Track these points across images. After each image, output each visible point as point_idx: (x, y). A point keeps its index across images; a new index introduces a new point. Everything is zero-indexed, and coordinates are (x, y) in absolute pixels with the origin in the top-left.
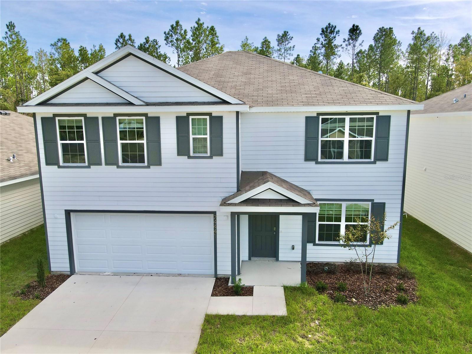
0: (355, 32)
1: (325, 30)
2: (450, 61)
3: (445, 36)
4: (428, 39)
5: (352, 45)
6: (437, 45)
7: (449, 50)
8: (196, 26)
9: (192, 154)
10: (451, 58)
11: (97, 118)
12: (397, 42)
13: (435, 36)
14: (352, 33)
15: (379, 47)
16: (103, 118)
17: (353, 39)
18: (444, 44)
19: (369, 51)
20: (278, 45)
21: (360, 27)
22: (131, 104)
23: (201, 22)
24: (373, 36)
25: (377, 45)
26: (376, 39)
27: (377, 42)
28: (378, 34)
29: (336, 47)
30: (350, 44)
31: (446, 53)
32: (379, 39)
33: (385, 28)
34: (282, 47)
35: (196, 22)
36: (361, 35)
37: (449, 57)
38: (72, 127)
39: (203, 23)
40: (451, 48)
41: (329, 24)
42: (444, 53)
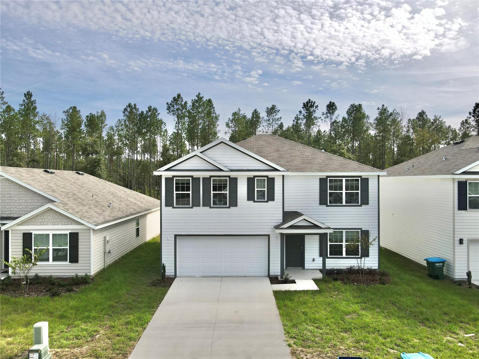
0: (331, 107)
1: (306, 104)
2: (411, 132)
3: (405, 112)
4: (391, 114)
5: (329, 118)
6: (399, 119)
7: (409, 123)
8: (197, 98)
9: (256, 200)
10: (411, 129)
11: (199, 178)
12: (366, 116)
13: (397, 112)
14: (330, 108)
15: (351, 119)
16: (203, 178)
17: (330, 113)
18: (404, 118)
19: (342, 122)
20: (267, 116)
21: (335, 103)
22: (221, 170)
23: (201, 96)
24: (346, 111)
25: (350, 118)
26: (349, 113)
27: (349, 115)
28: (350, 109)
29: (316, 118)
30: (328, 117)
31: (407, 126)
32: (351, 113)
33: (356, 104)
34: (271, 117)
35: (197, 96)
36: (336, 110)
37: (409, 129)
38: (184, 184)
39: (203, 97)
40: (410, 122)
41: (309, 100)
42: (405, 126)
